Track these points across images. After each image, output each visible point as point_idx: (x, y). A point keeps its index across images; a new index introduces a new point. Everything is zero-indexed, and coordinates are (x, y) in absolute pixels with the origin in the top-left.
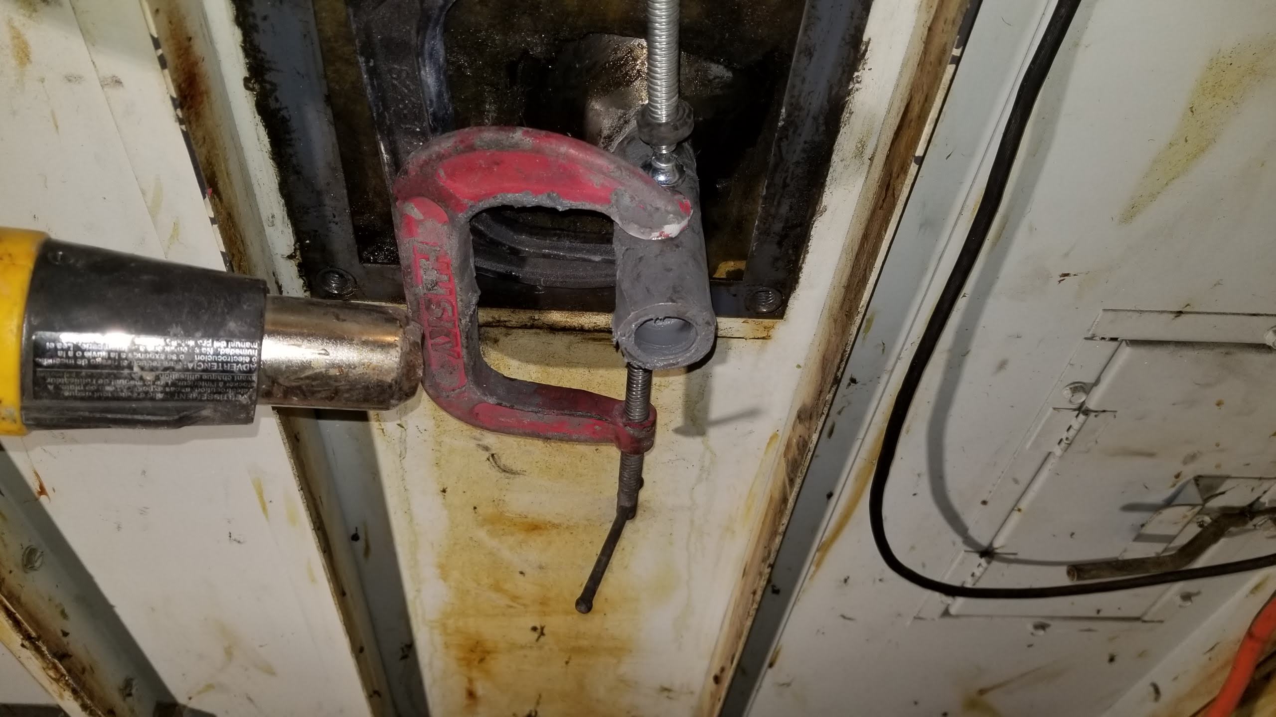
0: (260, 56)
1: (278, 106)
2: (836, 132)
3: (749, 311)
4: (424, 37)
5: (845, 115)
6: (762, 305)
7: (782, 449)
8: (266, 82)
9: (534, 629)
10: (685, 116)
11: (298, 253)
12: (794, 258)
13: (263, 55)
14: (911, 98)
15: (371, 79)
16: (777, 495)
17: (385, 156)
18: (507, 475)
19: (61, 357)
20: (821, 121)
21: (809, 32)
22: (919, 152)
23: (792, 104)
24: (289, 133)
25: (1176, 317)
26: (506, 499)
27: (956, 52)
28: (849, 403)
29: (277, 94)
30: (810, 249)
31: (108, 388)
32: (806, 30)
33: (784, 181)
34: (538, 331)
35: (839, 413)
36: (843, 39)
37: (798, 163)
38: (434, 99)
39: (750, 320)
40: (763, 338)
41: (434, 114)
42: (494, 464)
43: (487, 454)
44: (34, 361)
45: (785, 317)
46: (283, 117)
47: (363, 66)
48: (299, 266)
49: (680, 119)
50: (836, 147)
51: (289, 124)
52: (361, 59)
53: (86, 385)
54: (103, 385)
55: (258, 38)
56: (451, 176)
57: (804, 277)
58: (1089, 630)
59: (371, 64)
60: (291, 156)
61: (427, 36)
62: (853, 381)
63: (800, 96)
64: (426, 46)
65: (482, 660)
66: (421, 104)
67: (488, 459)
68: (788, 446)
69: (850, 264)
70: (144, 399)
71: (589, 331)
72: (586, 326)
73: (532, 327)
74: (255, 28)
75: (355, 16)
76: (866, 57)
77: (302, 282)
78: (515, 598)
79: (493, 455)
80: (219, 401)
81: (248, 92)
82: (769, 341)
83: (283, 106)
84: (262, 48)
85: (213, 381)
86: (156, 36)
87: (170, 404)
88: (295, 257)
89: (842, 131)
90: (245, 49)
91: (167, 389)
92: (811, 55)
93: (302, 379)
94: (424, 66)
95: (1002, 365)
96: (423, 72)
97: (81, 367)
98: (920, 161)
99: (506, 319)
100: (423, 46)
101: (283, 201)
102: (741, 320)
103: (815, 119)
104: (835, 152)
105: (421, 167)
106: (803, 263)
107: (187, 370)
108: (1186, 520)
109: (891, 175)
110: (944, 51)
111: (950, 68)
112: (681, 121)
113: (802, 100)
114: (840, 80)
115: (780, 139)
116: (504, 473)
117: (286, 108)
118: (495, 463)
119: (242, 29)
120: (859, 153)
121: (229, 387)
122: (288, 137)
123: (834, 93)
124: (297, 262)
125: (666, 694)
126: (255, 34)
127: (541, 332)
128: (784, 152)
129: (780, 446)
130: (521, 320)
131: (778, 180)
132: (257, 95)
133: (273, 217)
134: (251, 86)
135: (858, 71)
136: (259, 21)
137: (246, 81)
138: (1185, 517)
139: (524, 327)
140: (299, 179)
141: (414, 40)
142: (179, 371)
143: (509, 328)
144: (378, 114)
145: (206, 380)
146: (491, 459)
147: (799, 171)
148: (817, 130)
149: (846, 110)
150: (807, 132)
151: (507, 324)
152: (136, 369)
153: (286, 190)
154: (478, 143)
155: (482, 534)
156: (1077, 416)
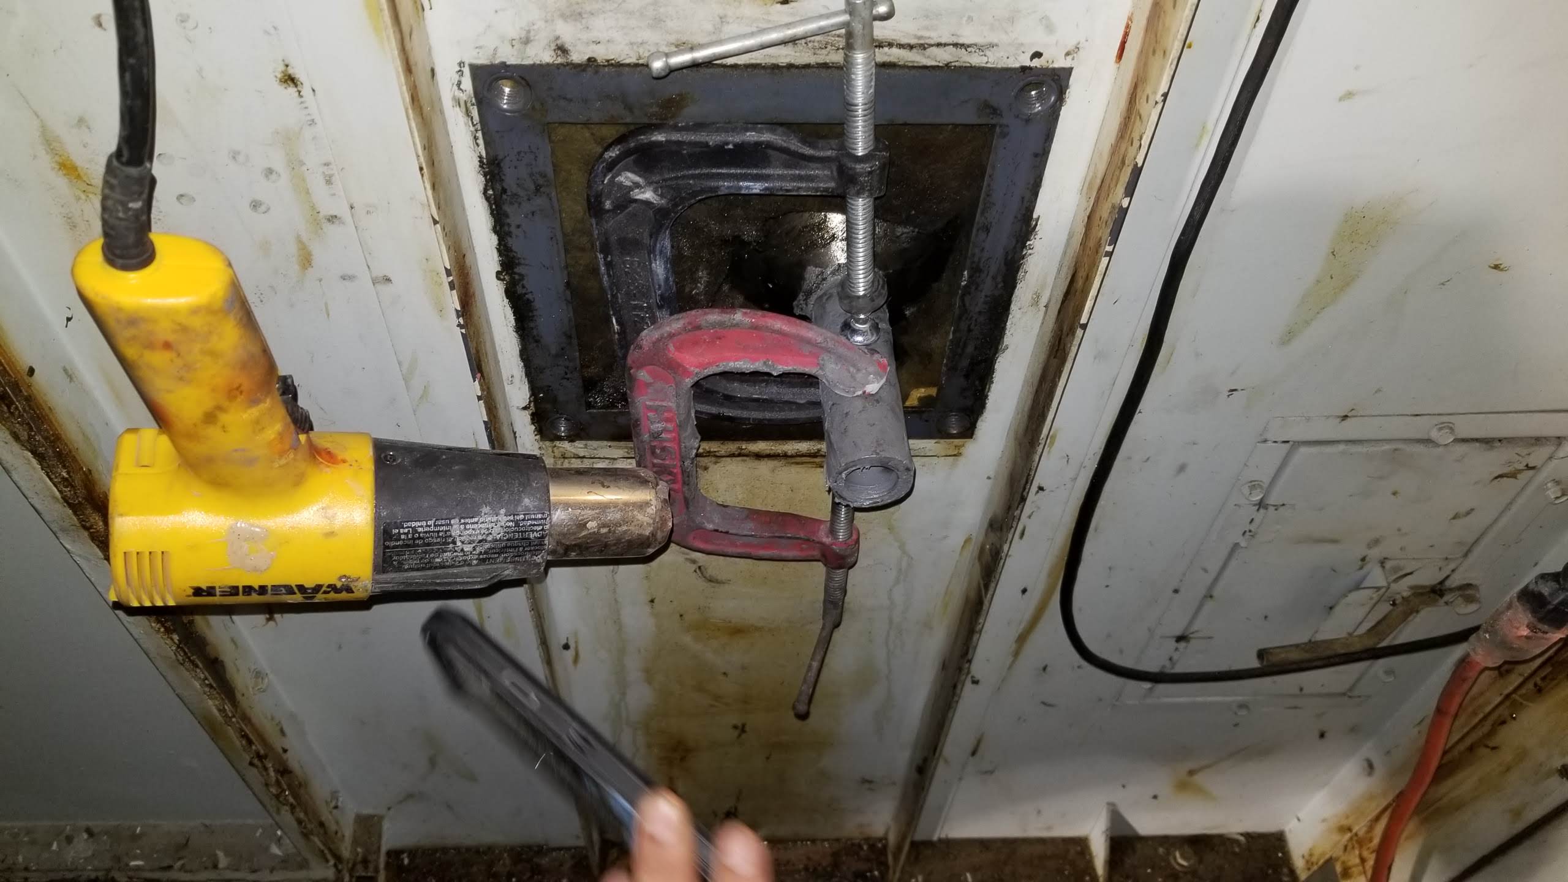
0: (511, 255)
1: (524, 291)
2: (1013, 287)
3: (940, 433)
4: (657, 240)
5: (1021, 274)
6: (953, 428)
7: (976, 553)
8: (515, 273)
9: (735, 727)
10: (880, 287)
11: (532, 405)
12: (980, 388)
13: (515, 254)
14: (1076, 272)
15: (608, 270)
16: (973, 595)
17: (616, 327)
18: (713, 584)
19: (404, 540)
20: (999, 279)
21: (986, 215)
22: (1083, 321)
23: (972, 268)
24: (532, 311)
25: (1343, 420)
26: (711, 605)
27: (1109, 248)
28: (1039, 508)
29: (524, 282)
30: (995, 380)
31: (438, 560)
32: (982, 213)
33: (969, 326)
34: (745, 458)
35: (1030, 517)
36: (1016, 217)
37: (980, 313)
38: (663, 284)
39: (942, 441)
40: (955, 455)
41: (661, 296)
42: (700, 575)
43: (694, 567)
44: (384, 544)
45: (974, 436)
46: (528, 300)
47: (602, 262)
48: (532, 415)
49: (875, 291)
50: (1014, 298)
51: (532, 304)
52: (600, 256)
53: (422, 558)
54: (434, 558)
55: (510, 242)
56: (678, 349)
57: (990, 403)
58: (1296, 708)
59: (609, 259)
60: (532, 329)
61: (659, 239)
62: (1041, 489)
63: (979, 262)
64: (658, 245)
65: (683, 759)
66: (649, 286)
67: (695, 571)
68: (982, 550)
69: (1031, 397)
70: (462, 566)
71: (792, 456)
72: (789, 453)
73: (739, 455)
74: (509, 234)
75: (597, 224)
76: (1037, 230)
77: (533, 427)
78: (717, 698)
79: (700, 568)
80: (517, 562)
81: (499, 282)
82: (960, 458)
83: (529, 291)
84: (514, 248)
85: (515, 547)
86: (449, 268)
87: (481, 568)
88: (529, 408)
89: (1018, 286)
90: (499, 250)
91: (481, 557)
92: (988, 230)
93: (579, 538)
94: (655, 260)
95: (1182, 468)
96: (653, 265)
97: (418, 545)
98: (1084, 327)
99: (715, 450)
100: (655, 245)
101: (522, 364)
102: (933, 441)
103: (994, 278)
104: (1013, 303)
105: (654, 343)
106: (988, 392)
107: (496, 540)
108: (1374, 601)
109: (1062, 331)
110: (1099, 245)
111: (1105, 260)
112: (876, 293)
113: (981, 265)
114: (1015, 248)
115: (963, 295)
116: (710, 583)
117: (531, 292)
118: (702, 574)
119: (498, 236)
120: (1035, 302)
121: (526, 551)
122: (530, 314)
123: (1009, 258)
124: (531, 412)
125: (867, 785)
126: (509, 239)
127: (748, 459)
128: (967, 304)
129: (972, 550)
130: (729, 450)
131: (963, 326)
132: (506, 284)
133: (512, 377)
134: (502, 277)
135: (1030, 240)
136: (513, 229)
137: (498, 274)
138: (1371, 598)
139: (732, 455)
140: (537, 346)
141: (646, 240)
142: (490, 541)
143: (718, 457)
144: (613, 296)
145: (510, 547)
146: (698, 571)
147: (982, 319)
148: (996, 286)
149: (1021, 270)
150: (988, 287)
151: (717, 454)
152: (459, 544)
153: (525, 355)
154: (703, 323)
155: (687, 639)
156: (1258, 510)
